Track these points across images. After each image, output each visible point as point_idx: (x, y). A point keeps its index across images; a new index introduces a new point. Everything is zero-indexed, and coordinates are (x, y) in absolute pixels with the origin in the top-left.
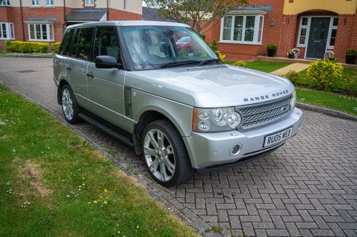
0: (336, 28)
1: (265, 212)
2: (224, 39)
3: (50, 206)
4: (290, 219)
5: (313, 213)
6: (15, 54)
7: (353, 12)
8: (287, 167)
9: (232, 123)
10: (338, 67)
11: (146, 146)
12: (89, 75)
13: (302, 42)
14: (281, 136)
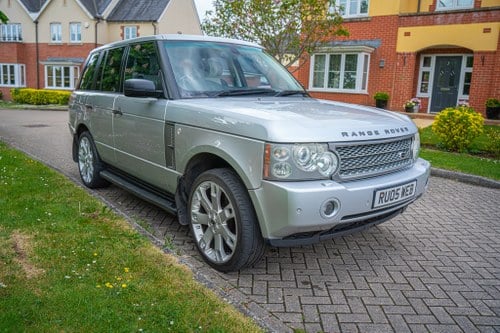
0: (470, 70)
1: (378, 309)
2: (315, 86)
3: (38, 292)
4: (417, 319)
5: (453, 311)
6: (24, 106)
7: (493, 48)
8: (408, 248)
9: (324, 169)
10: (477, 119)
11: (195, 209)
12: (116, 112)
13: (424, 90)
14: (400, 192)
